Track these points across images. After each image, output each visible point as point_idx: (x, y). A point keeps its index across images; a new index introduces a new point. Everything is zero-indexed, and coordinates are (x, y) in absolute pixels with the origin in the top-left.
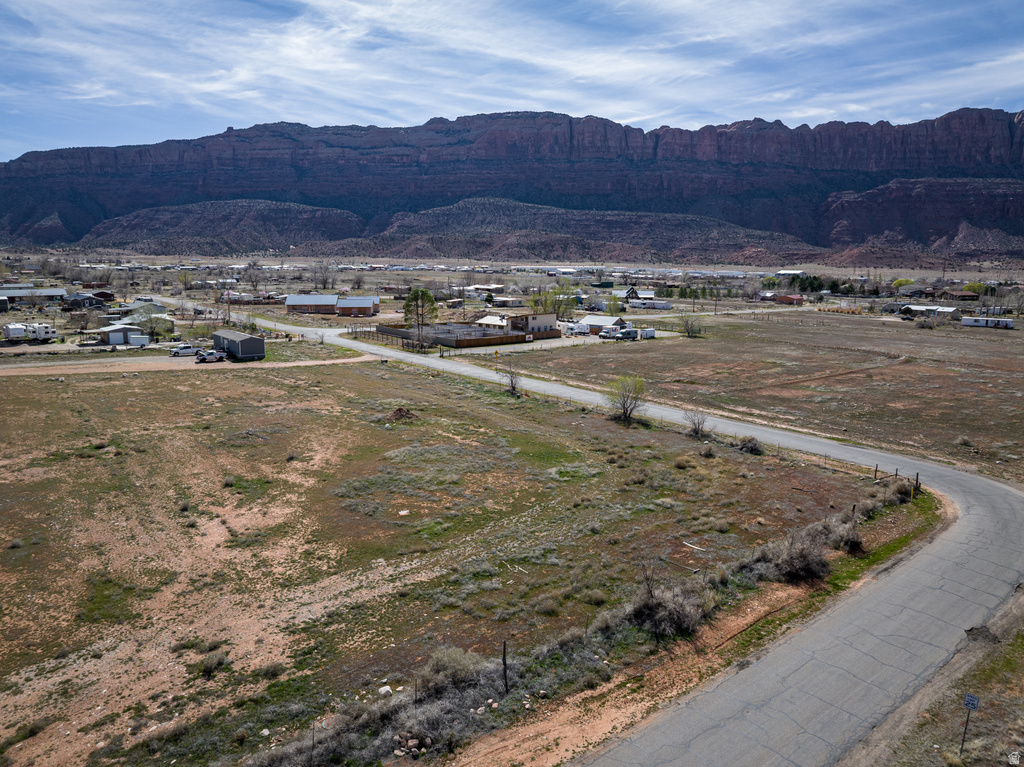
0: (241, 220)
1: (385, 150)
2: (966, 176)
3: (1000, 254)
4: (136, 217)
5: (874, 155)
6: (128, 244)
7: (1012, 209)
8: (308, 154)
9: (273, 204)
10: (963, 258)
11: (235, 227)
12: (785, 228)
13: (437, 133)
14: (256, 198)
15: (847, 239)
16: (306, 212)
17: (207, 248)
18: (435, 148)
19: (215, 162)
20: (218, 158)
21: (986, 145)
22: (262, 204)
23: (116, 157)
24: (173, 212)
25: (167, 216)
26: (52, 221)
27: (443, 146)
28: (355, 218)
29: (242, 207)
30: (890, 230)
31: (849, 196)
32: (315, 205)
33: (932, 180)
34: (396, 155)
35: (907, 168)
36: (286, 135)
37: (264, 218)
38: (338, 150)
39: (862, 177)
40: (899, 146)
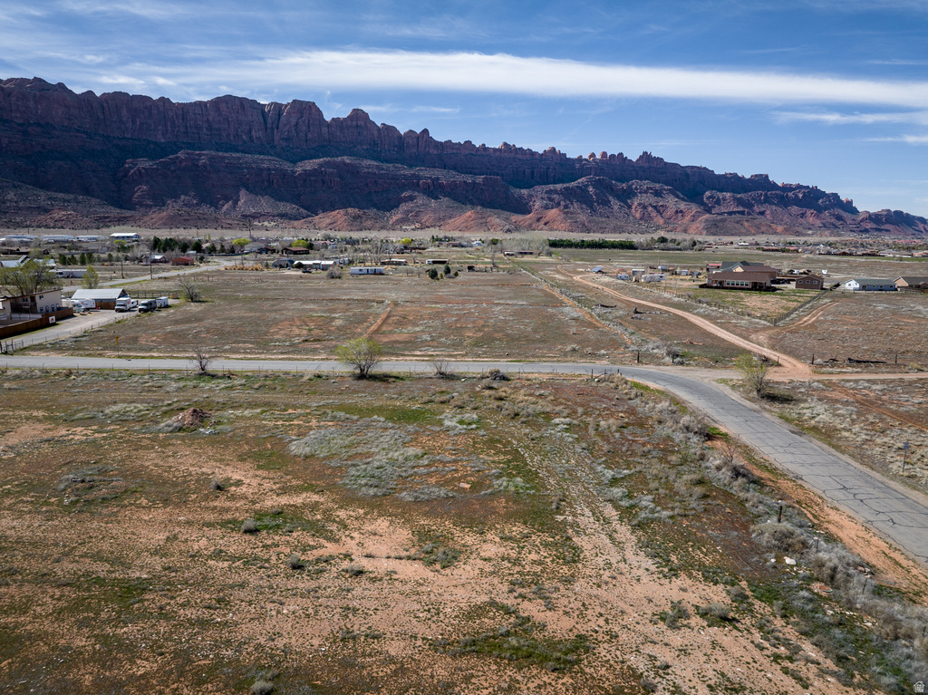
2: (237, 151)
3: (274, 216)
5: (160, 127)
7: (275, 181)
10: (248, 220)
12: (87, 191)
15: (149, 202)
21: (248, 127)
30: (186, 195)
31: (144, 163)
33: (214, 153)
35: (190, 141)
39: (152, 146)
40: (181, 121)
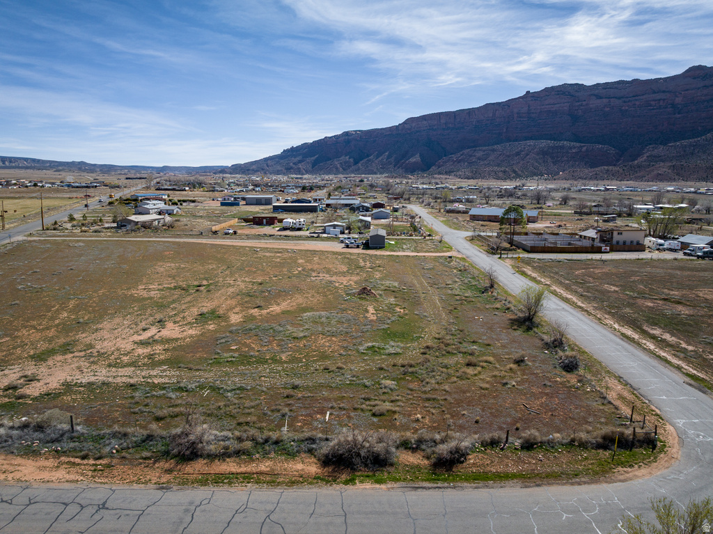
0: (527, 155)
1: (645, 96)
4: (461, 155)
6: (453, 172)
8: (582, 105)
9: (551, 143)
11: (523, 160)
13: (694, 78)
14: (541, 139)
16: (575, 148)
17: (501, 174)
18: (690, 92)
19: (516, 116)
20: (518, 113)
22: (544, 144)
23: (455, 117)
24: (484, 151)
25: (479, 154)
26: (416, 159)
27: (699, 88)
28: (612, 151)
29: (529, 146)
32: (582, 143)
34: (653, 100)
36: (567, 93)
37: (544, 153)
38: (605, 101)
